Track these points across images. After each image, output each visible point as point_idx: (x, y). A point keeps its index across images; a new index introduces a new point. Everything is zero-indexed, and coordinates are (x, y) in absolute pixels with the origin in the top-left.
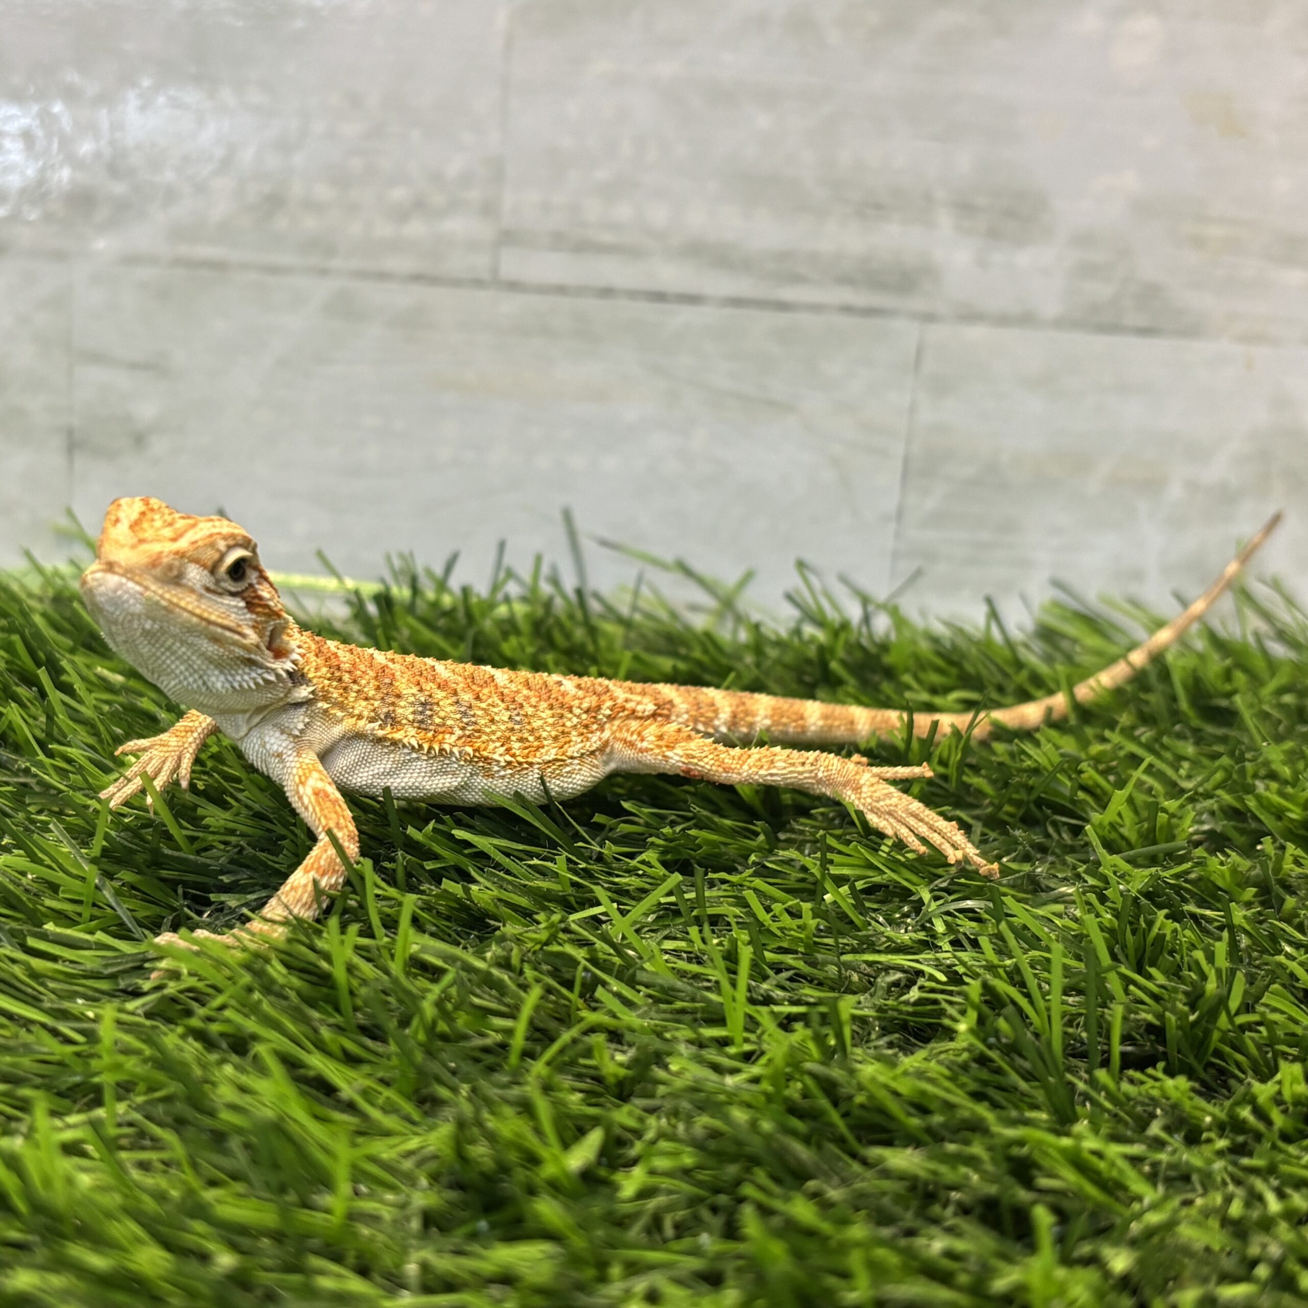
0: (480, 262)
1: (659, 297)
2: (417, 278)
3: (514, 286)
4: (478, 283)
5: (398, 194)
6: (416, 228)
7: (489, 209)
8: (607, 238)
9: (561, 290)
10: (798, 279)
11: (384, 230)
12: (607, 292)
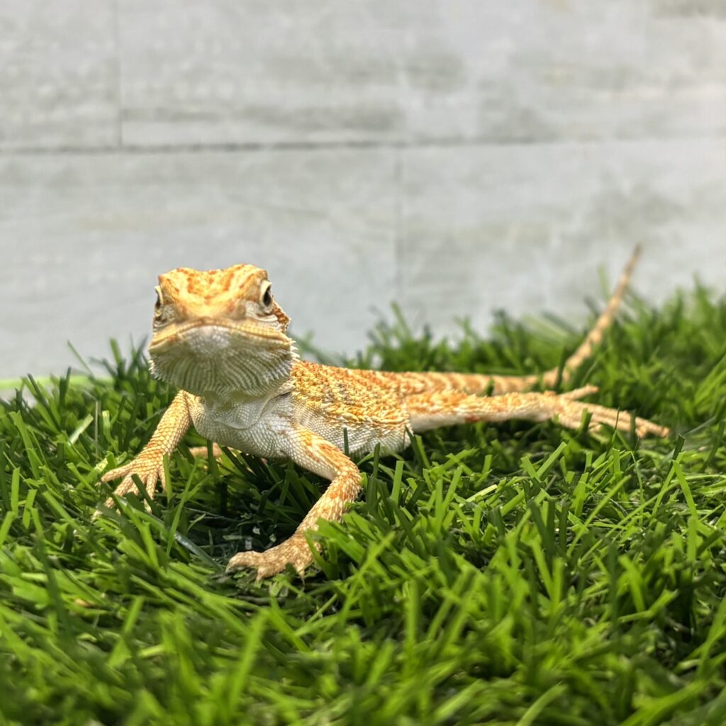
0: (109, 135)
1: (232, 147)
2: (64, 150)
3: (134, 149)
4: (108, 149)
5: (46, 90)
6: (60, 114)
7: (110, 96)
8: (193, 109)
9: (167, 149)
10: (319, 127)
11: (38, 117)
12: (197, 148)
